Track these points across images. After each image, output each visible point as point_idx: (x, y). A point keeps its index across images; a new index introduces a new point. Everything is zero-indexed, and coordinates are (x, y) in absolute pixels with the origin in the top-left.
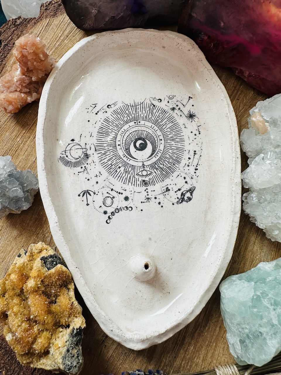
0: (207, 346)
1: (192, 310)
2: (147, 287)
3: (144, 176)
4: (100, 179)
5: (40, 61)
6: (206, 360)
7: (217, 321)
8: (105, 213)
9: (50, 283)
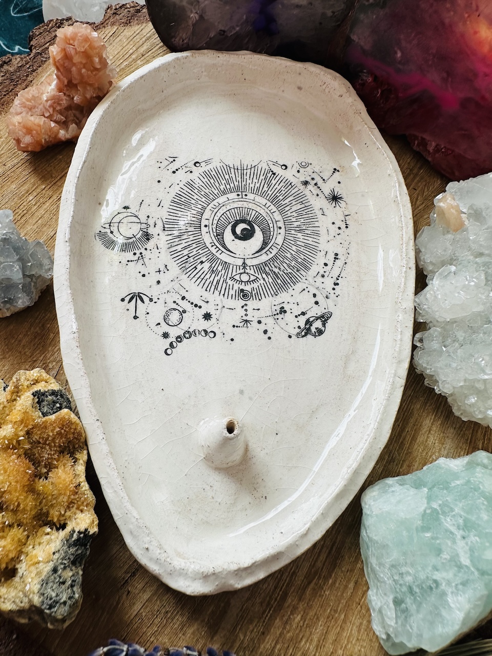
0: (328, 617)
1: (307, 529)
2: (225, 480)
3: (243, 283)
4: (165, 278)
5: (92, 68)
6: (324, 646)
7: (351, 571)
8: (166, 335)
9: (43, 438)
